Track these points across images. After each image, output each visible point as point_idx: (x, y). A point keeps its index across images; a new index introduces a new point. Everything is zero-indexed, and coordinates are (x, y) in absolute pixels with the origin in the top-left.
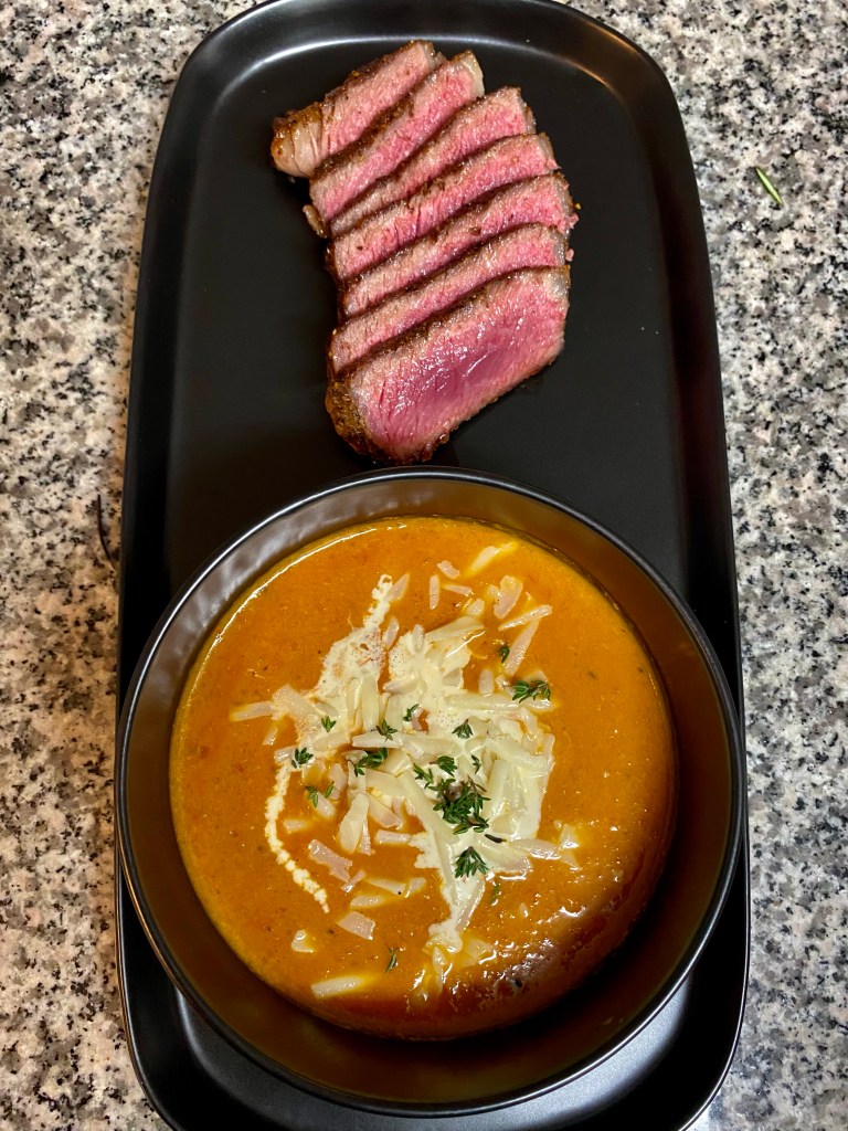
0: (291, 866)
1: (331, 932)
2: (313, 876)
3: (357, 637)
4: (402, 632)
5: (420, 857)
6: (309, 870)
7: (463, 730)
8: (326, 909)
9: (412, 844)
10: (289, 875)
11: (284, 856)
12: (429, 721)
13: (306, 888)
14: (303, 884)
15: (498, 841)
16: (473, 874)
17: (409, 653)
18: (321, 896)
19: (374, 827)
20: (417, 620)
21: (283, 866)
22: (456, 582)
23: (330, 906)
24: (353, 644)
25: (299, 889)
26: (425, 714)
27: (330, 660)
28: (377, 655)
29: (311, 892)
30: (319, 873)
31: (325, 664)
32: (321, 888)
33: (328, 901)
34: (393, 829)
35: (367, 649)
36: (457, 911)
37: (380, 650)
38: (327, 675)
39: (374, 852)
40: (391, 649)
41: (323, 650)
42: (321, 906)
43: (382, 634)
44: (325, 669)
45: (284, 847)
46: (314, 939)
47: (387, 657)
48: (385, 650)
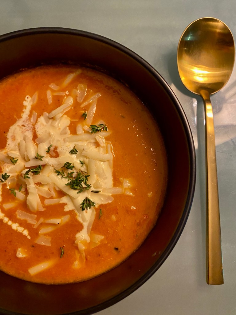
0: (10, 223)
1: (33, 246)
2: (21, 225)
3: (20, 122)
4: (39, 116)
5: (65, 207)
6: (18, 223)
7: (73, 152)
8: (29, 238)
9: (61, 202)
10: (10, 227)
11: (6, 220)
12: (58, 150)
13: (19, 230)
14: (17, 229)
15: (97, 192)
16: (90, 208)
17: (43, 125)
18: (26, 233)
19: (42, 199)
20: (44, 110)
21: (6, 224)
22: (59, 91)
23: (30, 236)
24: (18, 126)
25: (16, 232)
26: (56, 148)
27: (9, 135)
28: (30, 128)
29: (21, 232)
30: (22, 224)
31: (8, 137)
32: (25, 229)
33: (29, 234)
34: (52, 198)
35: (25, 126)
36: (85, 225)
37: (31, 126)
38: (9, 142)
39: (45, 209)
40: (35, 124)
41: (6, 131)
42: (26, 237)
43: (30, 119)
44: (8, 139)
45: (5, 216)
46: (26, 250)
47: (34, 128)
48: (33, 125)
